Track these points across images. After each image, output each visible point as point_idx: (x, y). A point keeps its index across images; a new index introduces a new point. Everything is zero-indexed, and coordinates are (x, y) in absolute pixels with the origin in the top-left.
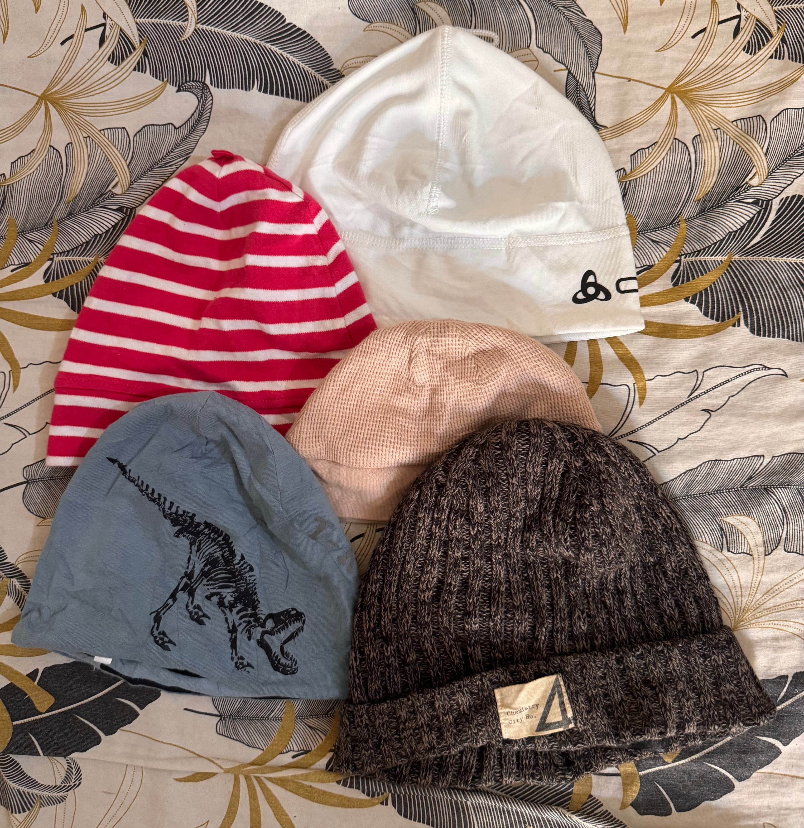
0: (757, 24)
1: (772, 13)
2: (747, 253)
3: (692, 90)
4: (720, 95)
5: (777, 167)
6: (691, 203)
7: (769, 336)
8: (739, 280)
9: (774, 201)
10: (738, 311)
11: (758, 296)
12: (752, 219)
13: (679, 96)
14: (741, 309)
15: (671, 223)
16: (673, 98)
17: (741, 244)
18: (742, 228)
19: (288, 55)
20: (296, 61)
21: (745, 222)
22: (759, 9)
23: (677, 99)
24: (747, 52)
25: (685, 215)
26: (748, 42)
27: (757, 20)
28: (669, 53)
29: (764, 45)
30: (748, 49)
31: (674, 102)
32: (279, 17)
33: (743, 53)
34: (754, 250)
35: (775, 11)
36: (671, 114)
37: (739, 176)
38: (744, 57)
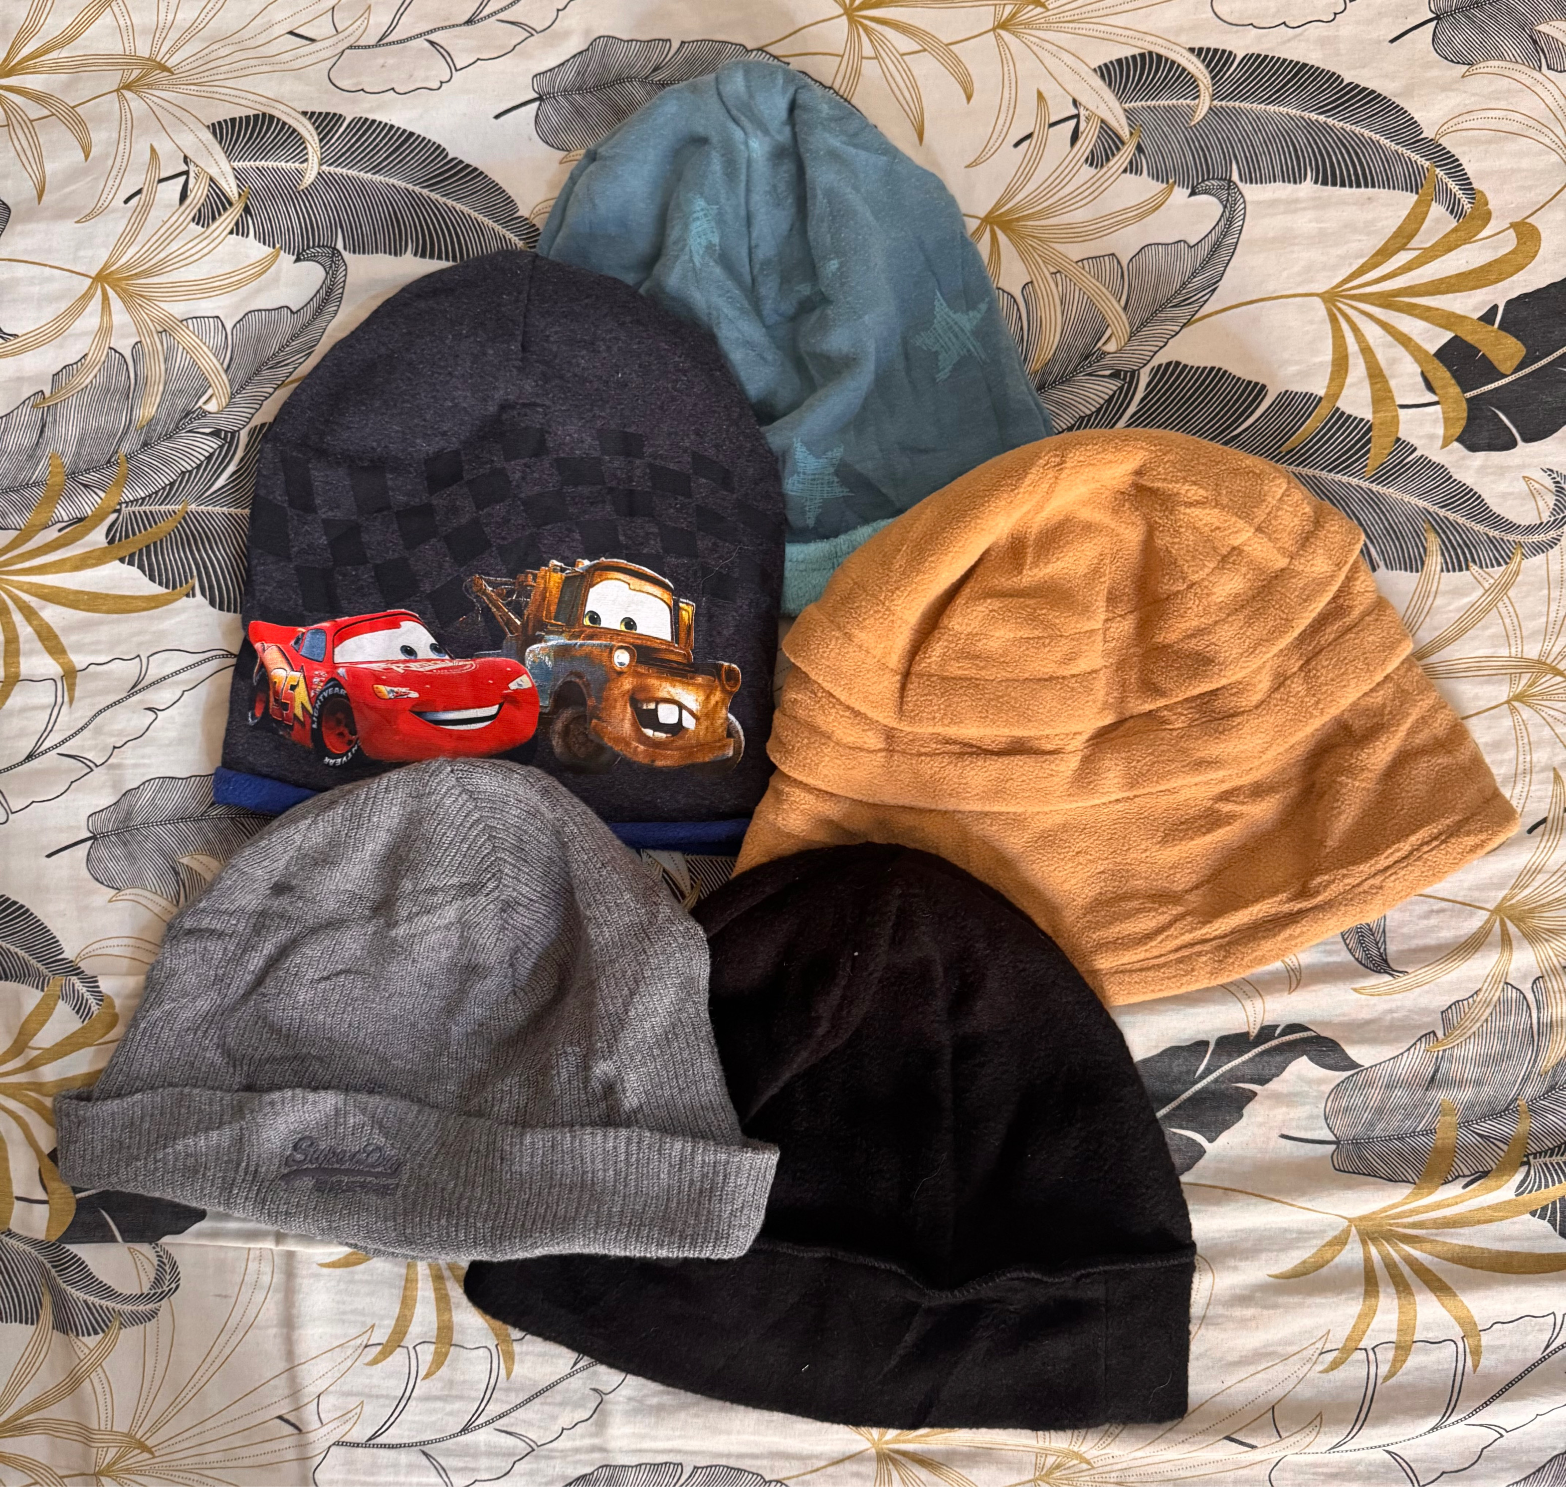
0: (1101, 127)
1: (1121, 112)
5: (1143, 324)
9: (1142, 371)
12: (1112, 397)
19: (454, 203)
20: (466, 210)
22: (1103, 106)
26: (1092, 151)
27: (1103, 121)
29: (1113, 155)
32: (439, 151)
33: (1086, 167)
35: (1125, 110)
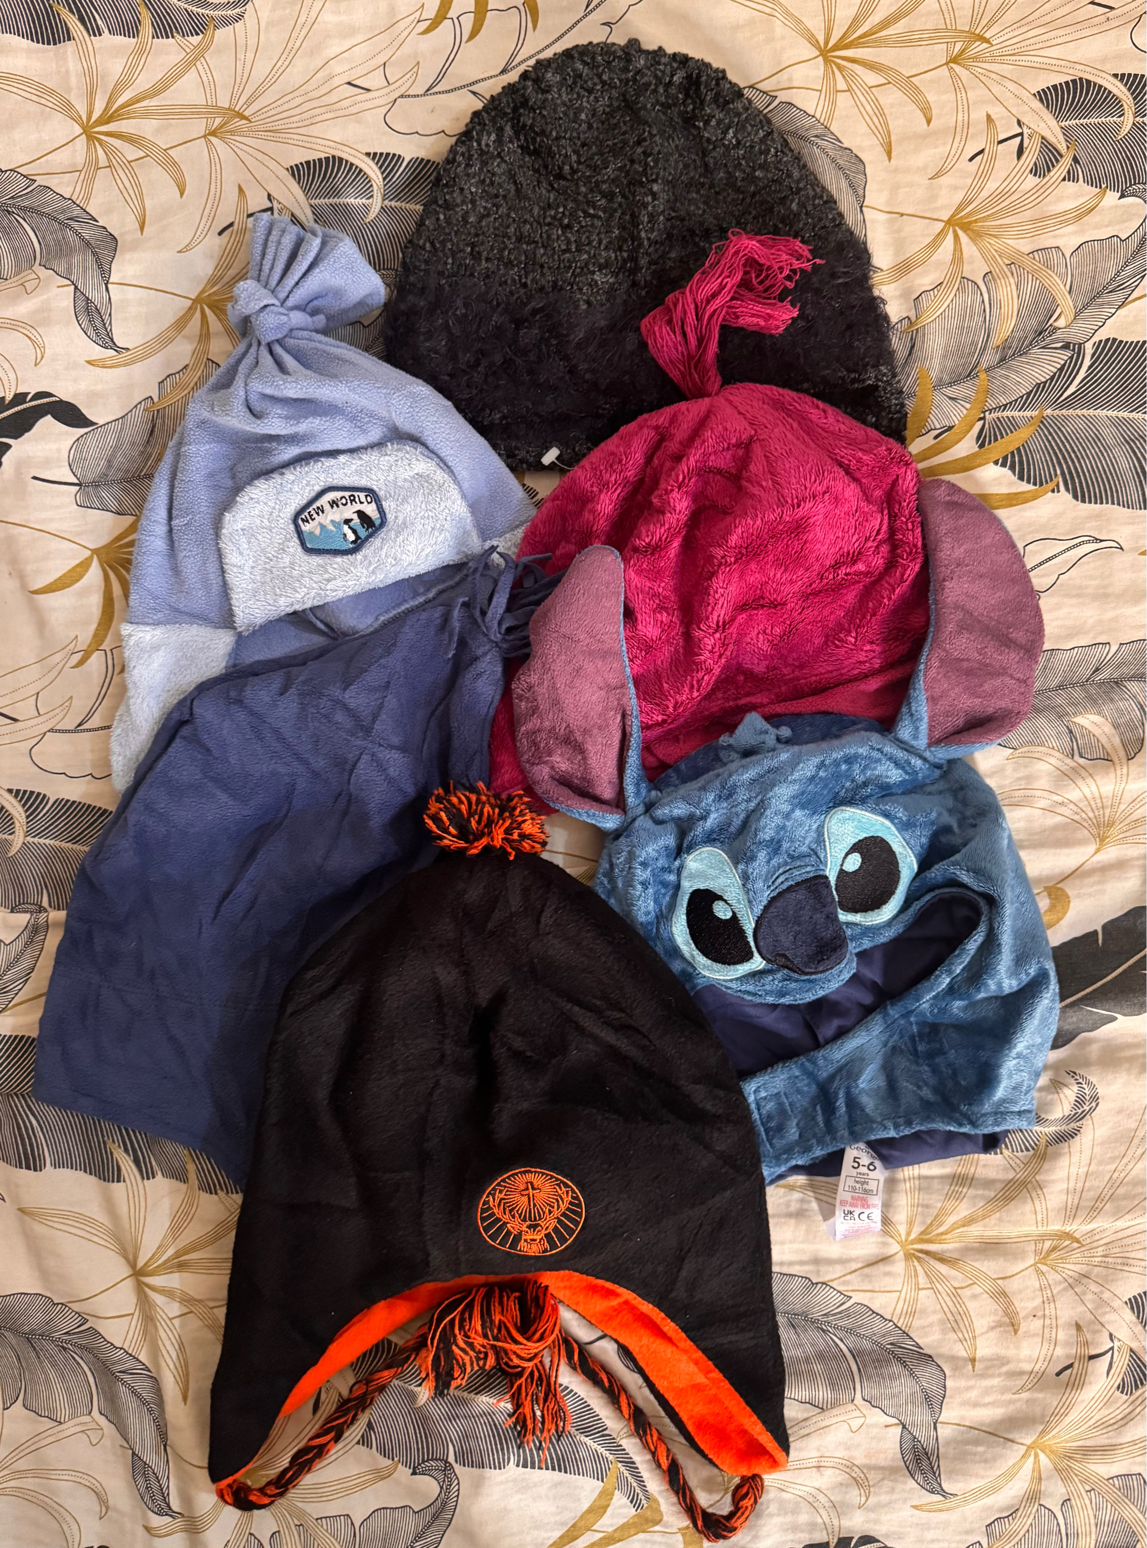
2: (1061, 407)
3: (976, 221)
4: (1010, 226)
6: (989, 351)
7: (1096, 503)
8: (1054, 438)
10: (1056, 475)
11: (1077, 457)
13: (961, 229)
14: (1059, 472)
15: (969, 375)
16: (955, 232)
17: (1053, 397)
18: (1052, 378)
21: (1055, 370)
23: (960, 232)
24: (1035, 175)
25: (984, 365)
28: (944, 180)
30: (1035, 171)
31: (956, 237)
34: (1069, 403)
36: (955, 250)
37: (1042, 318)
38: (1031, 181)
